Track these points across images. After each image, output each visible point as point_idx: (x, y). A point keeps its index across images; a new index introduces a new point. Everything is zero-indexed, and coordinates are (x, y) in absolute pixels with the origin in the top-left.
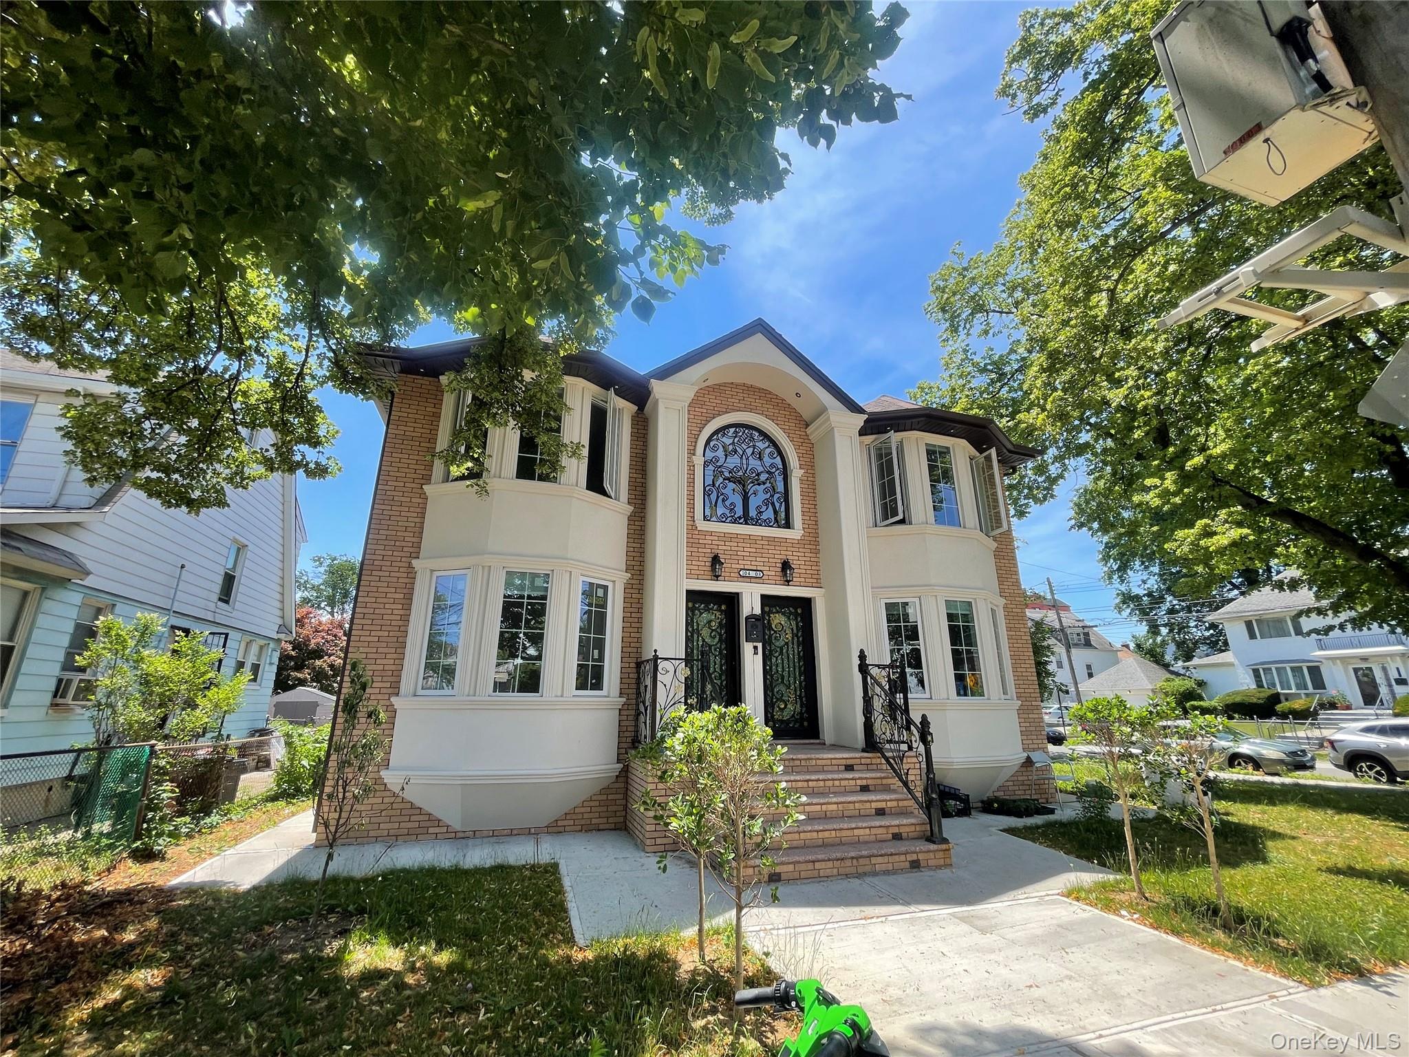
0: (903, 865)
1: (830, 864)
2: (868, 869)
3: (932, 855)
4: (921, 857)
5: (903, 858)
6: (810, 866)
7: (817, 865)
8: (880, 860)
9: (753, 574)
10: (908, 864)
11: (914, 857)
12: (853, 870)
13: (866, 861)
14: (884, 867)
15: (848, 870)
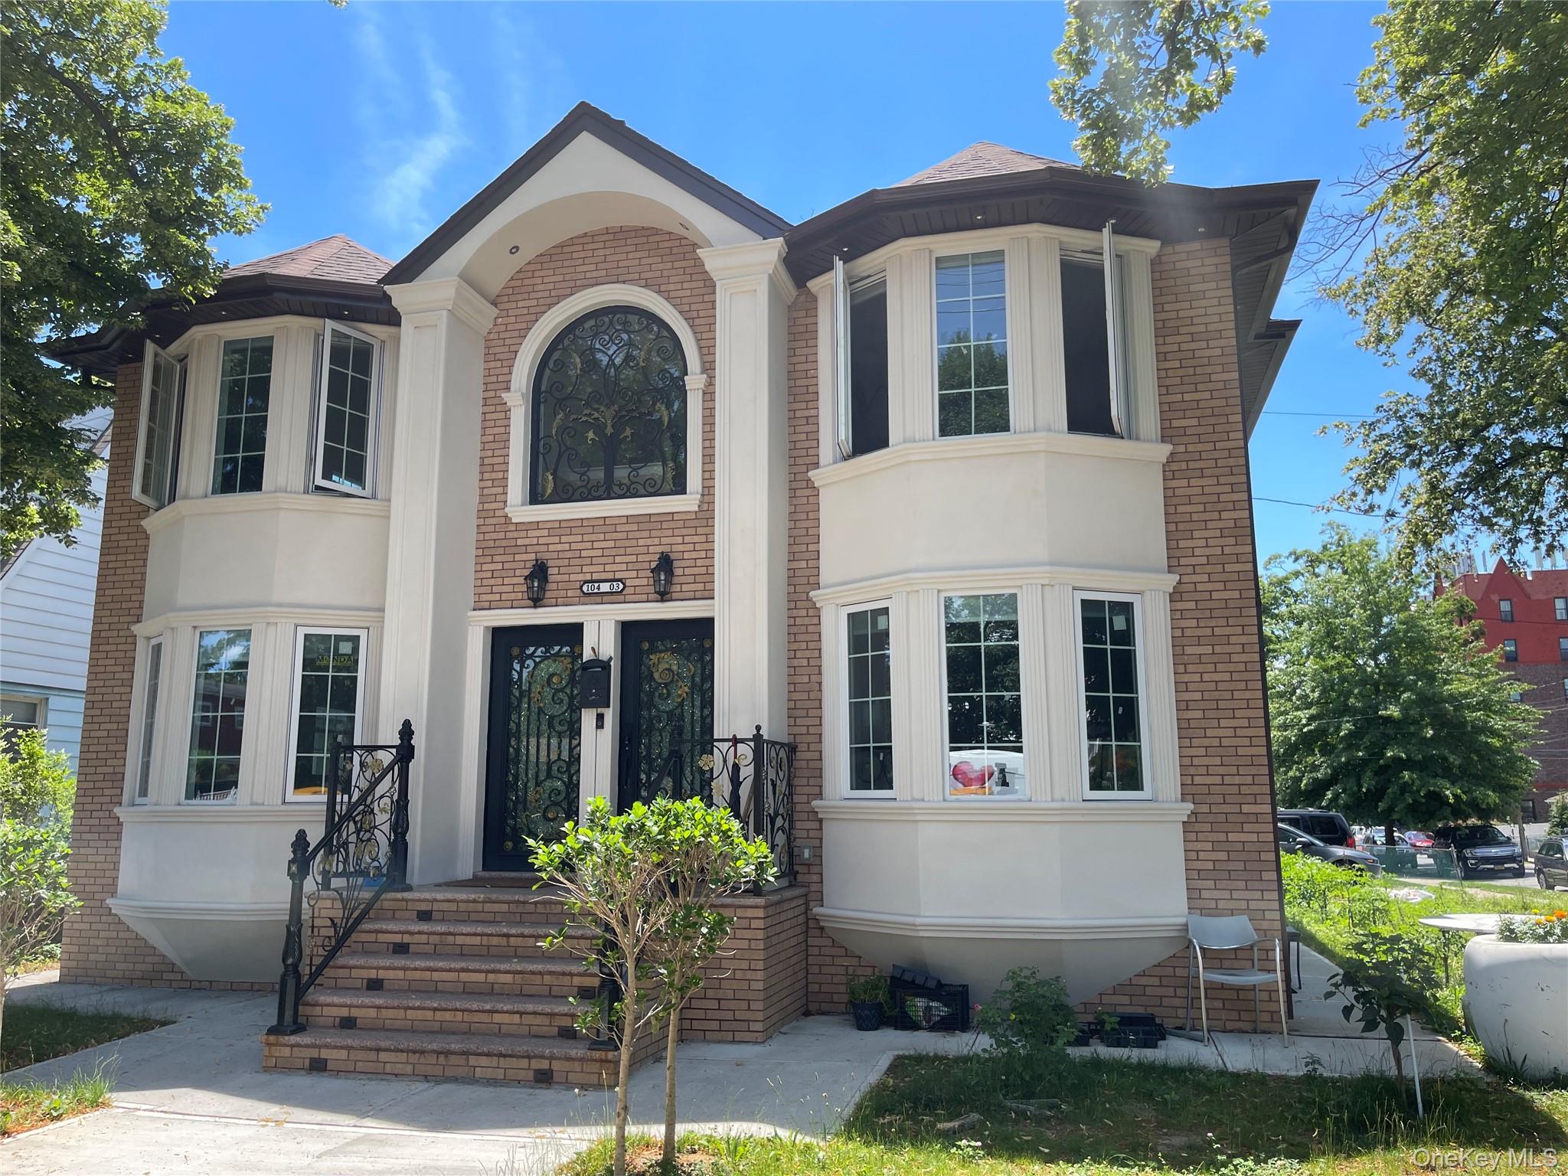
0: (521, 1075)
1: (403, 1057)
2: (461, 1072)
3: (577, 1066)
4: (556, 1066)
5: (524, 1063)
6: (373, 1056)
7: (383, 1056)
8: (484, 1061)
9: (605, 587)
10: (531, 1075)
11: (544, 1065)
12: (438, 1071)
13: (461, 1060)
14: (490, 1073)
15: (430, 1070)
